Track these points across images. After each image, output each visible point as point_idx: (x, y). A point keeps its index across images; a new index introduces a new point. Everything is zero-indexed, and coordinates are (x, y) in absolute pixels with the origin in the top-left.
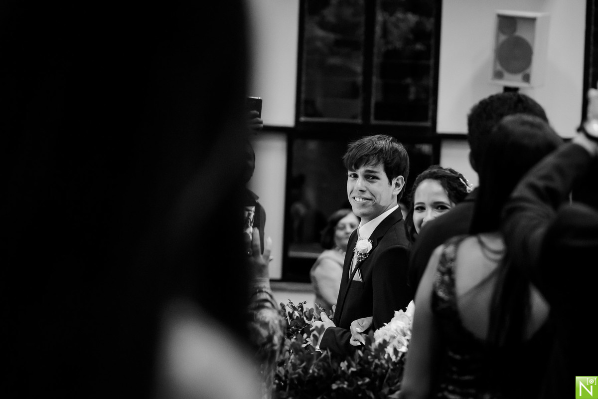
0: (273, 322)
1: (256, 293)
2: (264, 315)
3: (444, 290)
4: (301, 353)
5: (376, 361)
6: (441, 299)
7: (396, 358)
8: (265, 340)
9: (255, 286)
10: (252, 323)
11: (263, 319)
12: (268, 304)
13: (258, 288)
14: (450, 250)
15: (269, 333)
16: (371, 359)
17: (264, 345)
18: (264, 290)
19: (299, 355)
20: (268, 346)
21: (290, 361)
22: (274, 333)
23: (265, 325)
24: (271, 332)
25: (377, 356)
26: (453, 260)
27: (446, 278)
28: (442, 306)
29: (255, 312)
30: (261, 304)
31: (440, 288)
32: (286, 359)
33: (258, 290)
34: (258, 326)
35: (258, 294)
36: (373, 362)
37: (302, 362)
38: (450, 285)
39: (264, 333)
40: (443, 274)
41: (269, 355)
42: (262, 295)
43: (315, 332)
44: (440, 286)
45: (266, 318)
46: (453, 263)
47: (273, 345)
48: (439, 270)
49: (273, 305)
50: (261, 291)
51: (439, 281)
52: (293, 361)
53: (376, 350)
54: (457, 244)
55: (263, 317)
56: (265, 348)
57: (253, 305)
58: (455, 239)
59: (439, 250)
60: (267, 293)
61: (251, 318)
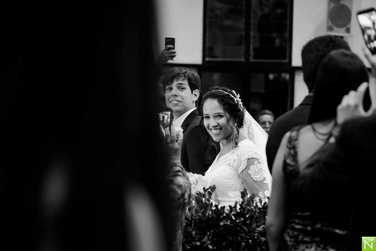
0: (185, 185)
1: (173, 166)
2: (179, 180)
3: (291, 159)
4: (200, 203)
5: (248, 207)
6: (289, 165)
7: (261, 205)
8: (180, 196)
9: (172, 162)
10: (172, 185)
11: (178, 183)
12: (180, 174)
13: (174, 163)
14: (294, 134)
15: (182, 192)
16: (244, 206)
17: (179, 199)
18: (177, 164)
19: (200, 205)
20: (181, 200)
21: (194, 208)
22: (185, 192)
23: (180, 186)
24: (184, 191)
25: (248, 204)
26: (296, 140)
27: (292, 151)
28: (290, 168)
29: (174, 179)
30: (177, 173)
31: (288, 158)
32: (191, 207)
33: (174, 165)
34: (175, 187)
35: (174, 167)
36: (246, 207)
37: (201, 209)
38: (295, 156)
39: (179, 191)
40: (290, 149)
41: (182, 205)
42: (176, 167)
43: (209, 190)
44: (288, 156)
45: (180, 182)
46: (296, 142)
47: (185, 199)
48: (287, 147)
49: (183, 174)
50: (176, 165)
51: (288, 153)
52: (196, 208)
53: (248, 200)
54: (298, 131)
55: (178, 182)
56: (180, 201)
57: (172, 174)
58: (297, 128)
59: (288, 135)
60: (180, 166)
61: (172, 182)
